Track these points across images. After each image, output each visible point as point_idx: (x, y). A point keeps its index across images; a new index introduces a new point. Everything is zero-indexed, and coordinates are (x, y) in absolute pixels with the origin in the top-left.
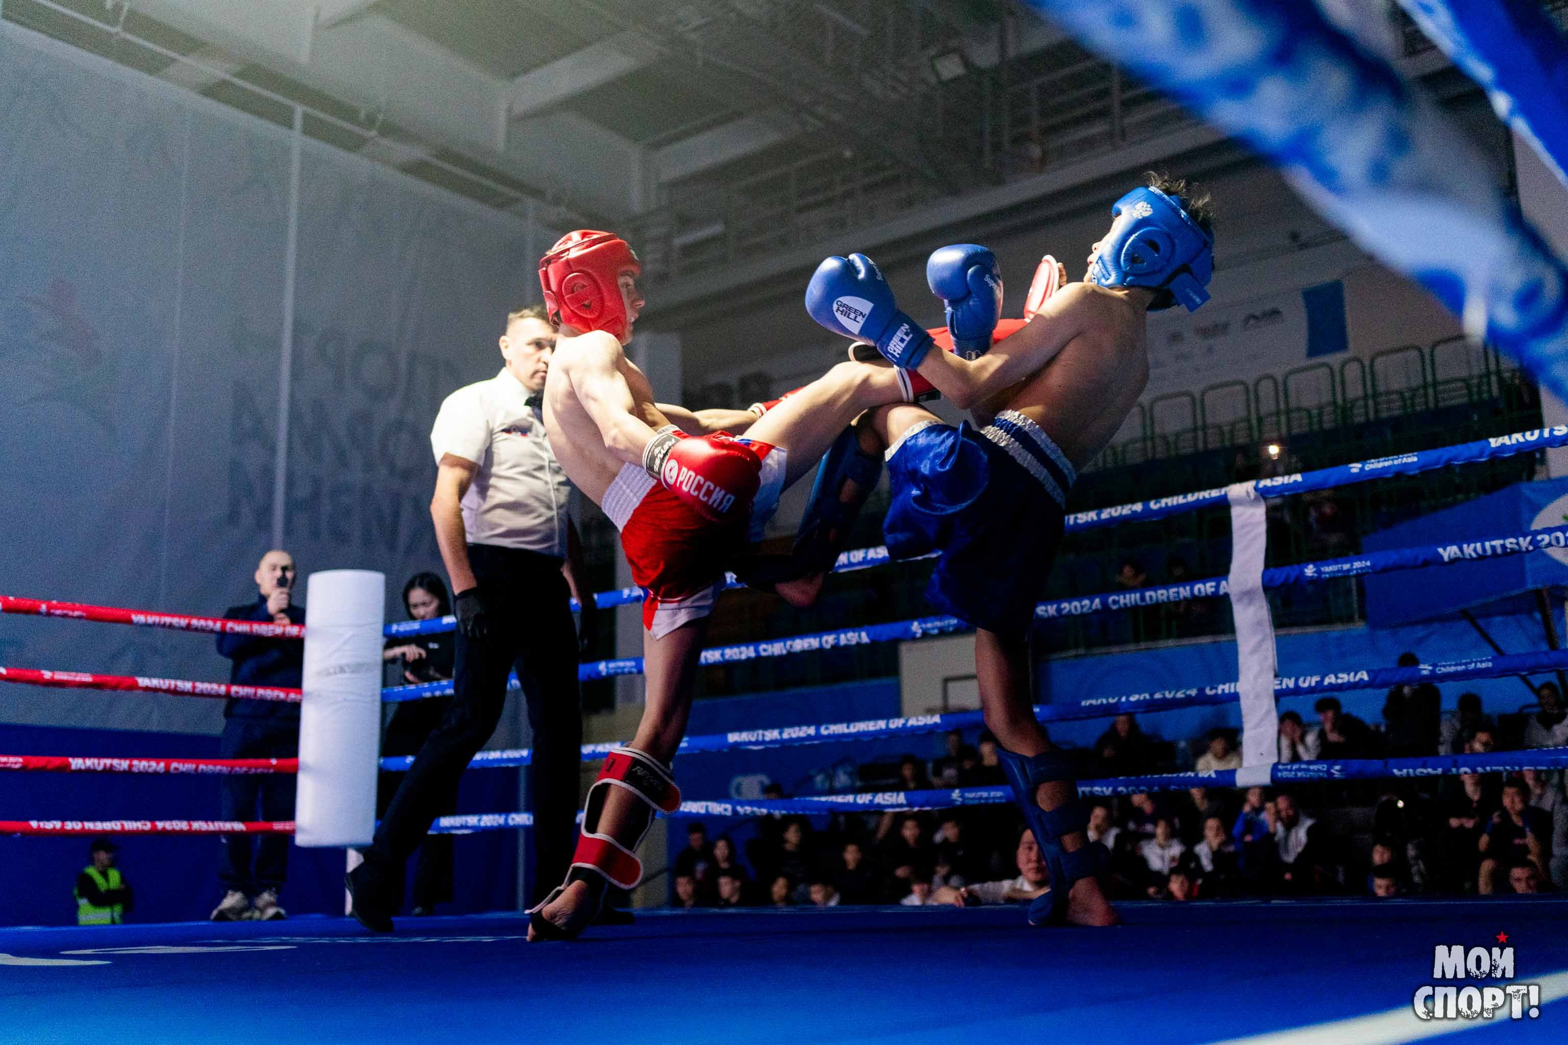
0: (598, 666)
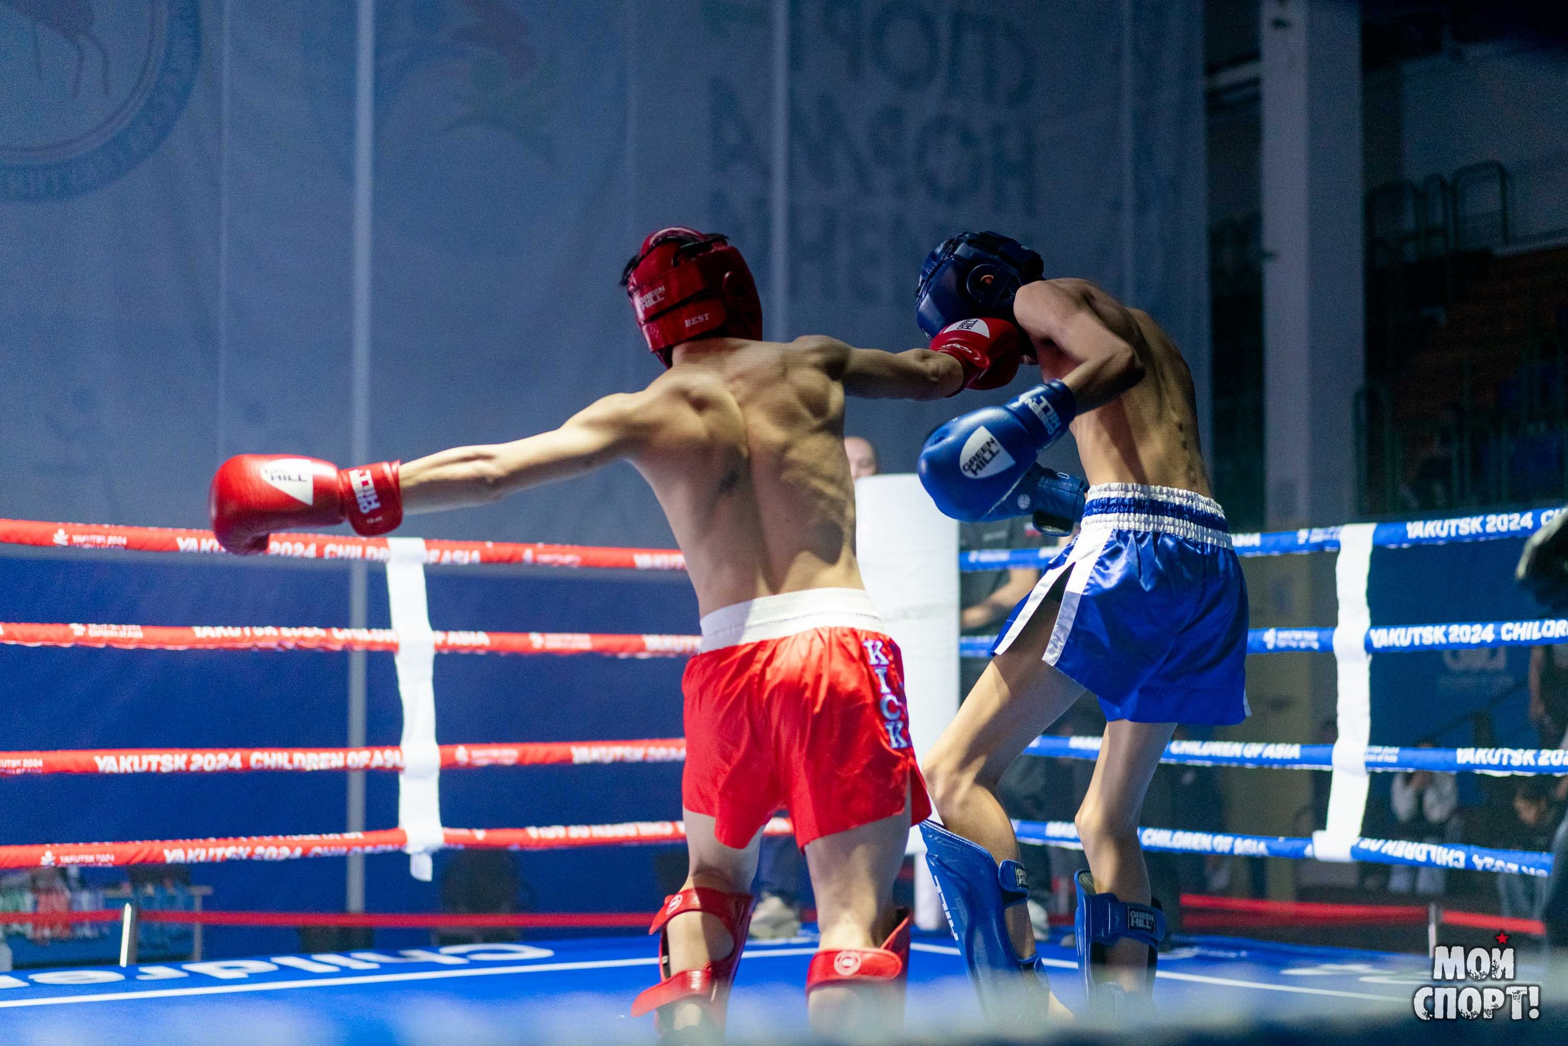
0: (1263, 635)
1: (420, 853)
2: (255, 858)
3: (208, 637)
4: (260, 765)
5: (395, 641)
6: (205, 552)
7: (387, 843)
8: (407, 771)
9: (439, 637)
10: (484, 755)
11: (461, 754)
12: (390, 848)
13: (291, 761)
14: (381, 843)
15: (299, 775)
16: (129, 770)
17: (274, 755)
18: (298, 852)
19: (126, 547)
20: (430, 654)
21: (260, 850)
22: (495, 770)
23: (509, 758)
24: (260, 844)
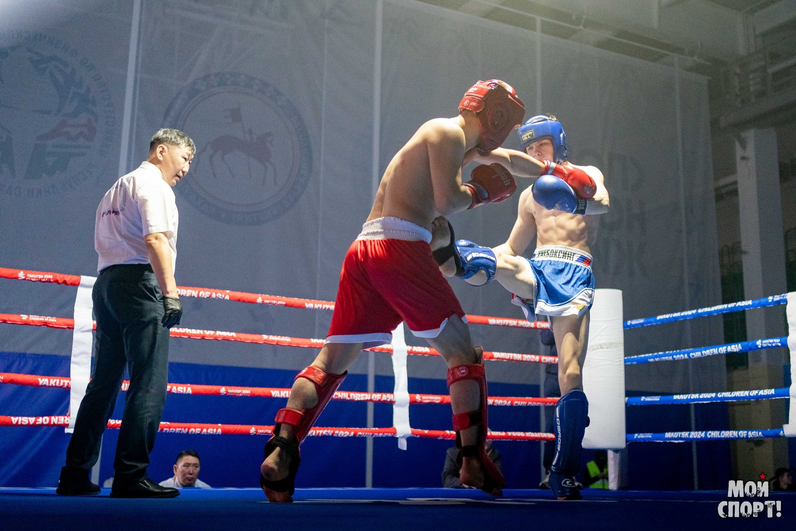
1: (402, 437)
2: (335, 435)
3: (317, 343)
4: (337, 397)
5: (392, 348)
6: (316, 309)
7: (389, 433)
8: (396, 403)
9: (409, 348)
10: (427, 398)
11: (418, 397)
12: (389, 435)
13: (349, 396)
14: (386, 433)
15: (352, 402)
16: (284, 396)
17: (342, 393)
18: (352, 434)
19: (286, 305)
20: (406, 354)
21: (337, 432)
22: (432, 405)
23: (438, 400)
24: (337, 430)
